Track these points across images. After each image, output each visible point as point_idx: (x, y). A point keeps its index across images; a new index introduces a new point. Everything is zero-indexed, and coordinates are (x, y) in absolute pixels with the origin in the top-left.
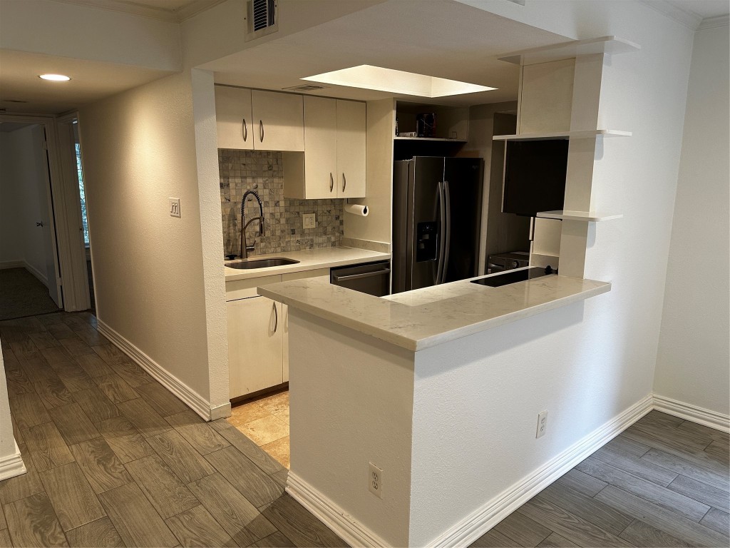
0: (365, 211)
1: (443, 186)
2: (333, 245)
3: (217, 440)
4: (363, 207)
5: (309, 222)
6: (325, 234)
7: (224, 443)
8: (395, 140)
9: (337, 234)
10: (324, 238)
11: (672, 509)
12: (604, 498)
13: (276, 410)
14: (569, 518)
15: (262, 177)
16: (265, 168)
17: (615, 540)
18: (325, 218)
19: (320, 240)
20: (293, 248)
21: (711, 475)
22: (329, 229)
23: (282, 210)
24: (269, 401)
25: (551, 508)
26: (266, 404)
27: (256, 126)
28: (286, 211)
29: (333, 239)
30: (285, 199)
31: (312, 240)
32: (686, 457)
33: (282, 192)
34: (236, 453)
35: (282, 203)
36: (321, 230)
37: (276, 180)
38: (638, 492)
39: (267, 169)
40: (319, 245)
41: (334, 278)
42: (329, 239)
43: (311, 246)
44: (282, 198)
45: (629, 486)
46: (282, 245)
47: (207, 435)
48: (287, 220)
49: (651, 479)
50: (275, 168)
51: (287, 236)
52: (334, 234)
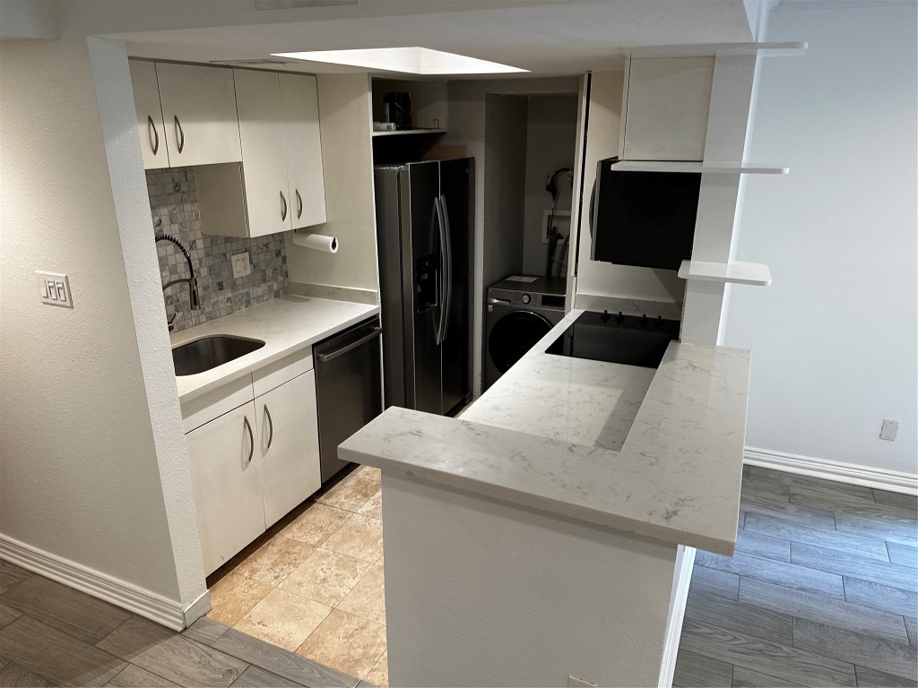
0: (334, 245)
1: (440, 202)
2: (277, 295)
3: (219, 662)
4: (330, 239)
5: (240, 267)
6: (264, 281)
7: (235, 664)
8: (374, 138)
9: (280, 278)
10: (264, 287)
11: (814, 591)
12: (748, 597)
13: (276, 578)
14: (735, 639)
15: (167, 205)
16: (170, 189)
17: (795, 654)
18: (262, 257)
19: (258, 291)
20: (223, 312)
21: (818, 534)
22: (269, 272)
23: (201, 254)
24: (255, 565)
25: (710, 631)
26: (254, 571)
27: (170, 127)
28: (207, 255)
29: (275, 287)
30: (204, 237)
31: (248, 294)
32: (781, 516)
33: (197, 225)
34: (266, 677)
35: (200, 244)
36: (258, 276)
37: (188, 207)
38: (773, 578)
39: (172, 191)
40: (258, 299)
41: (318, 358)
42: (270, 287)
43: (248, 303)
44: (199, 234)
45: (760, 572)
46: (207, 310)
47: (197, 659)
48: (210, 269)
49: (770, 555)
50: (184, 188)
51: (213, 294)
52: (275, 279)
